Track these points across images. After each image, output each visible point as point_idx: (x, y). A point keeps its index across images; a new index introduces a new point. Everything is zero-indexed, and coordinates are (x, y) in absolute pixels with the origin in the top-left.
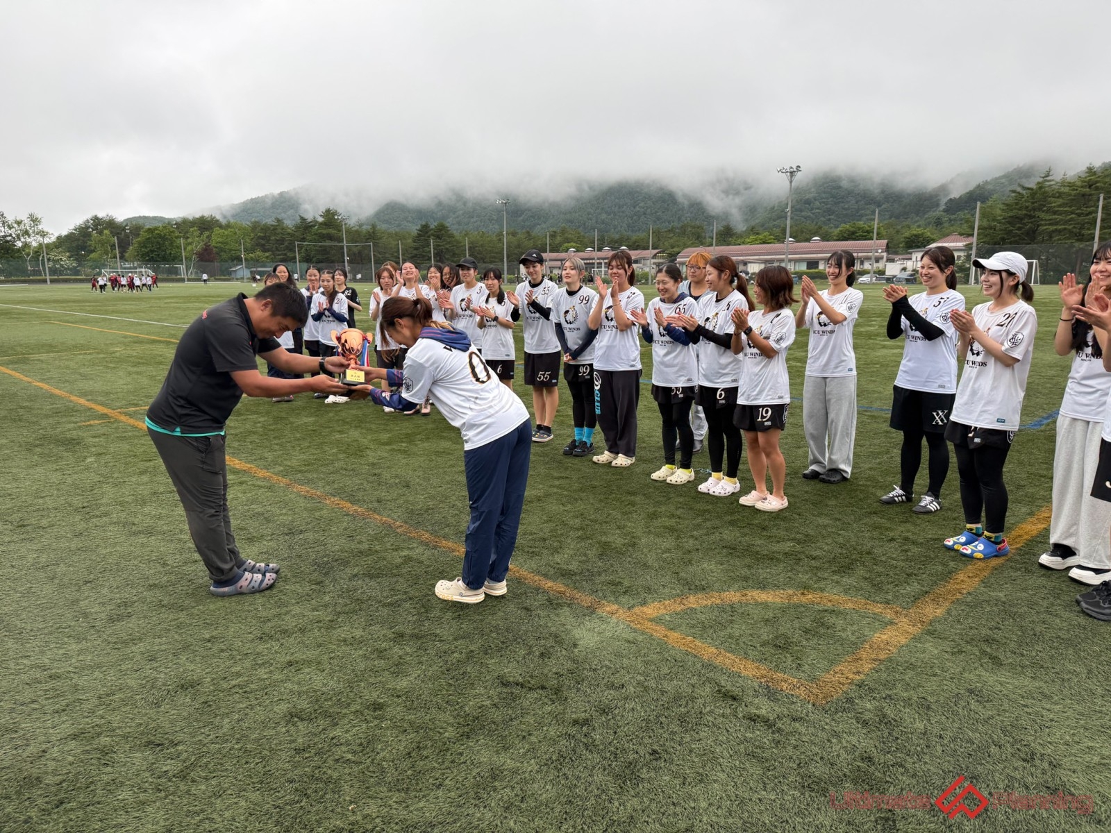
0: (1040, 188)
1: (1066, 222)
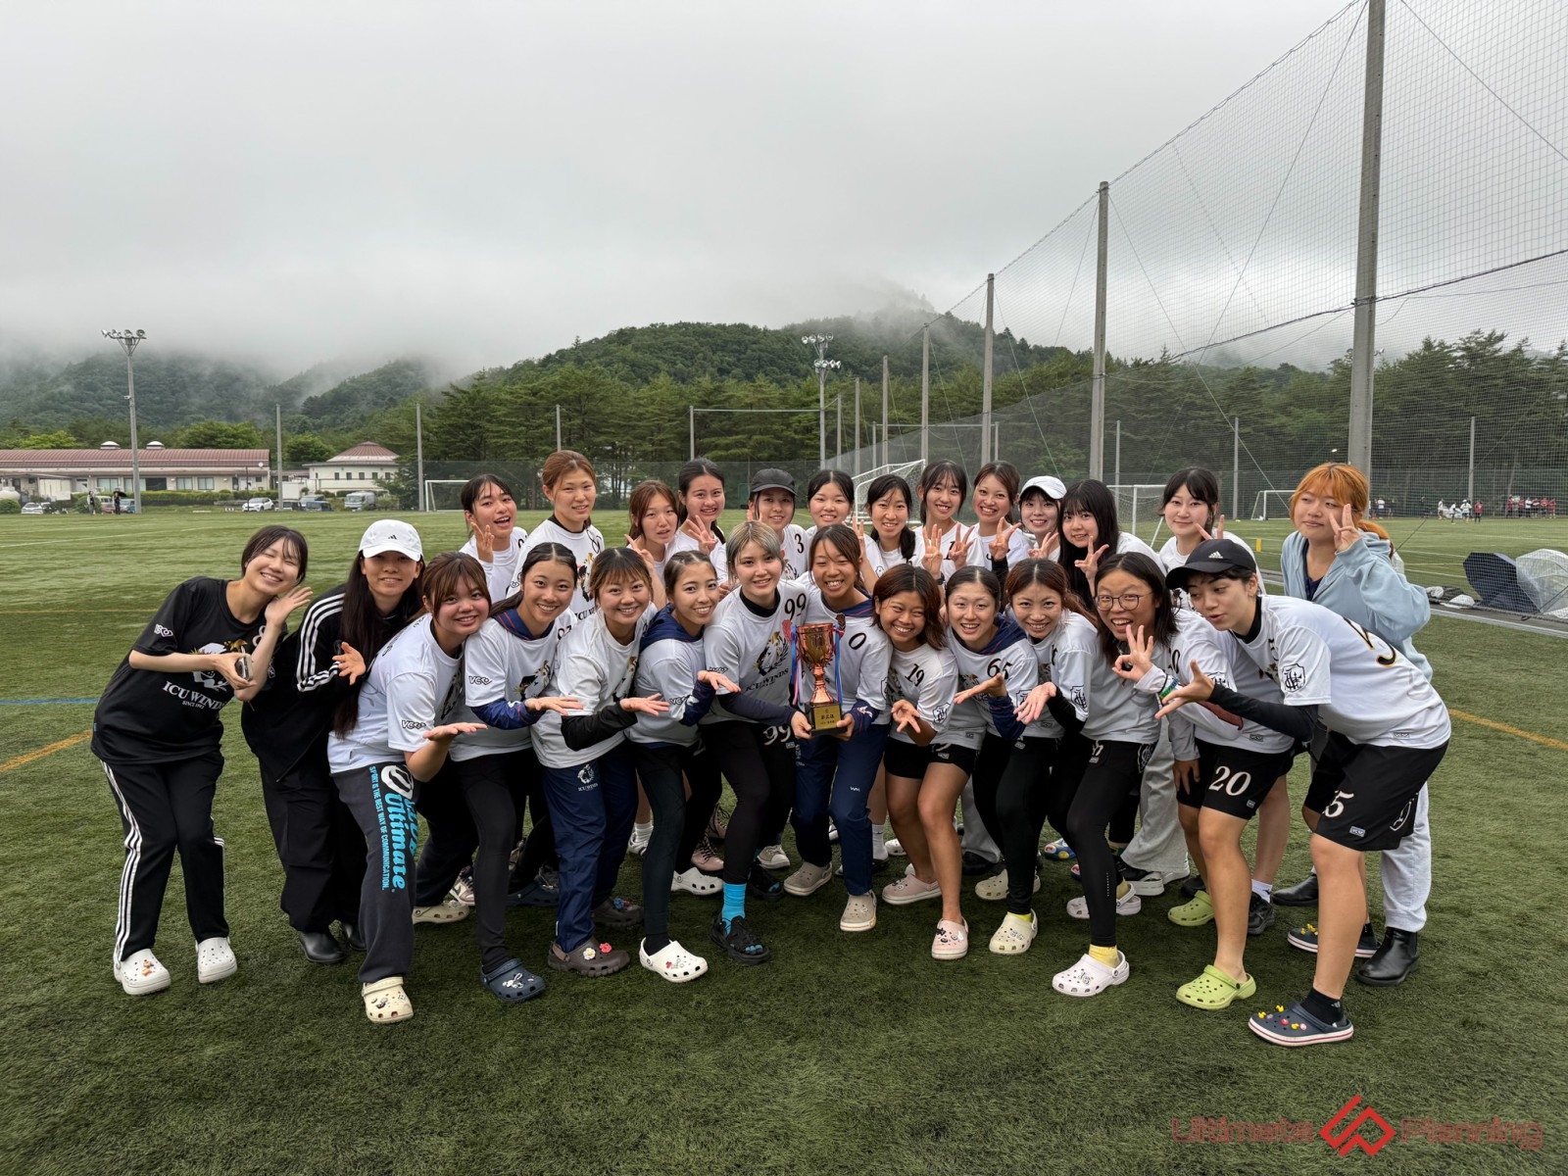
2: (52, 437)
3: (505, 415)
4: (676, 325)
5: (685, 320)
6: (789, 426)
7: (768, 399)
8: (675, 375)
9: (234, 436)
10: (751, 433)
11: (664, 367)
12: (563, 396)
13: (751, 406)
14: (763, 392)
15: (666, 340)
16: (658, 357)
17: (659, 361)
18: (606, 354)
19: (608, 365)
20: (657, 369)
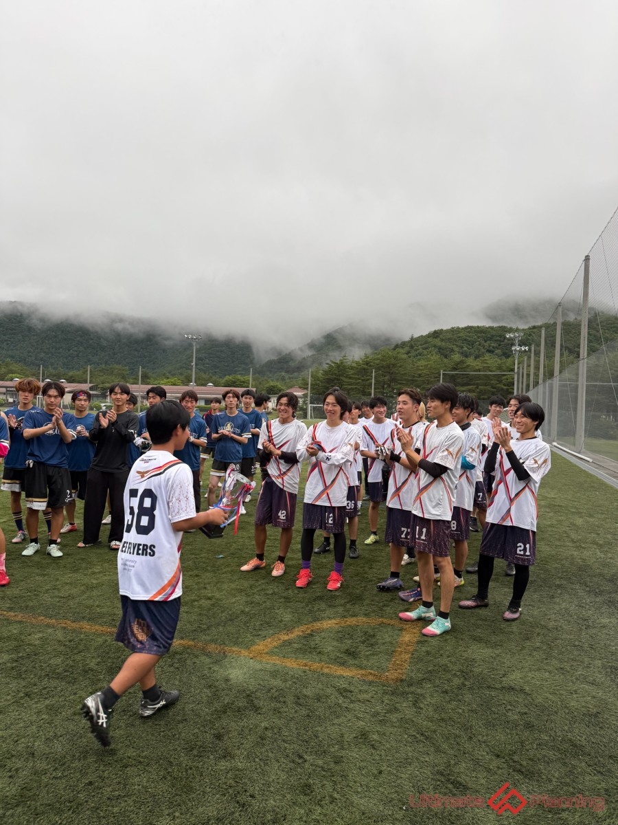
0: (342, 363)
1: (357, 384)
2: (172, 380)
3: (353, 374)
4: (465, 328)
5: (471, 324)
6: (500, 382)
7: (489, 367)
8: (462, 353)
9: (244, 382)
10: (478, 385)
11: (456, 349)
12: (381, 365)
13: (479, 370)
14: (486, 363)
15: (459, 335)
16: (453, 344)
17: (454, 347)
18: (425, 343)
19: (427, 348)
20: (452, 350)
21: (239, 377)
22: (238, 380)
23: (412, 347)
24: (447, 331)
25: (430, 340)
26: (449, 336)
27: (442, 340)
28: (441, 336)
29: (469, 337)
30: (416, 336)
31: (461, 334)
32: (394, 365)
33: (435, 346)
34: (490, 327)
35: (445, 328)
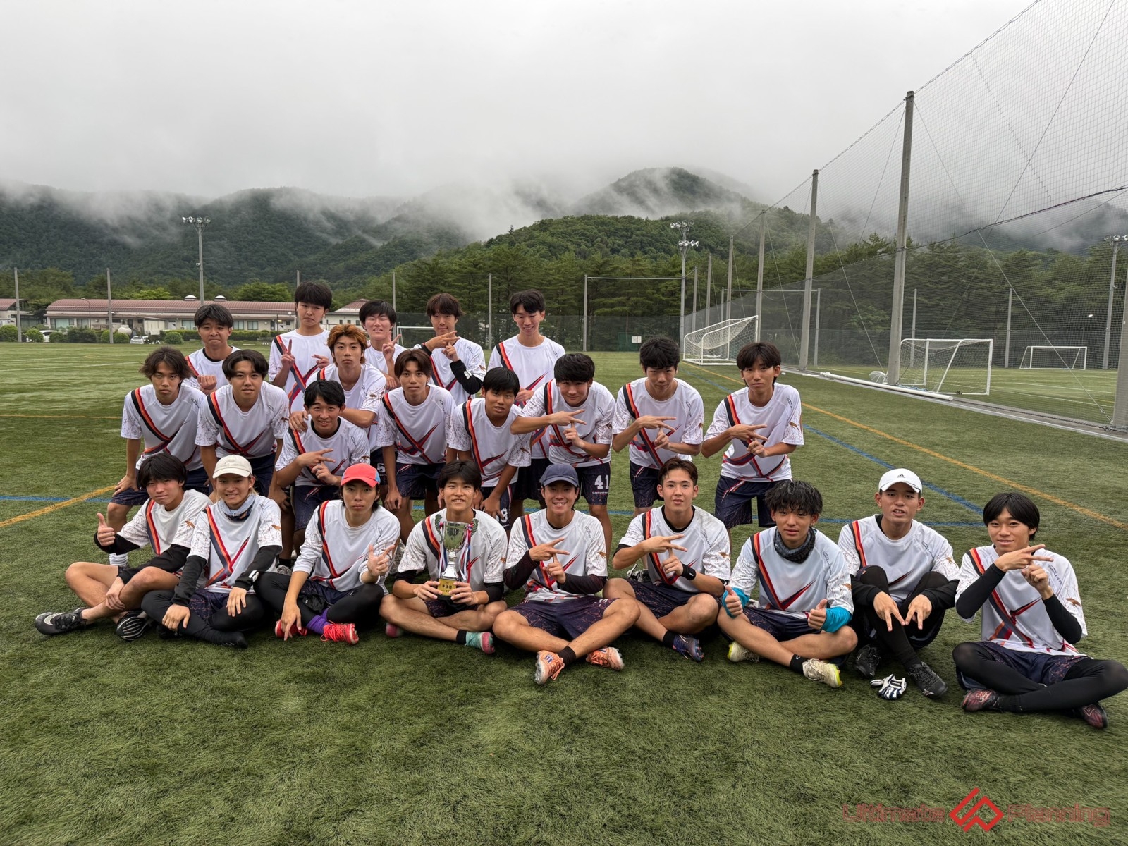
0: (437, 264)
2: (154, 292)
5: (588, 213)
6: (658, 290)
7: (643, 270)
8: (579, 253)
11: (572, 247)
12: (495, 267)
13: (630, 275)
14: (640, 265)
15: (574, 227)
16: (568, 241)
17: (569, 244)
18: (531, 238)
19: (533, 246)
20: (567, 248)
21: (265, 285)
22: (264, 289)
23: (512, 243)
24: (558, 222)
25: (536, 233)
26: (562, 228)
27: (553, 235)
28: (551, 229)
29: (588, 230)
30: (516, 228)
31: (577, 227)
32: (514, 268)
33: (544, 243)
34: (613, 217)
35: (554, 219)
